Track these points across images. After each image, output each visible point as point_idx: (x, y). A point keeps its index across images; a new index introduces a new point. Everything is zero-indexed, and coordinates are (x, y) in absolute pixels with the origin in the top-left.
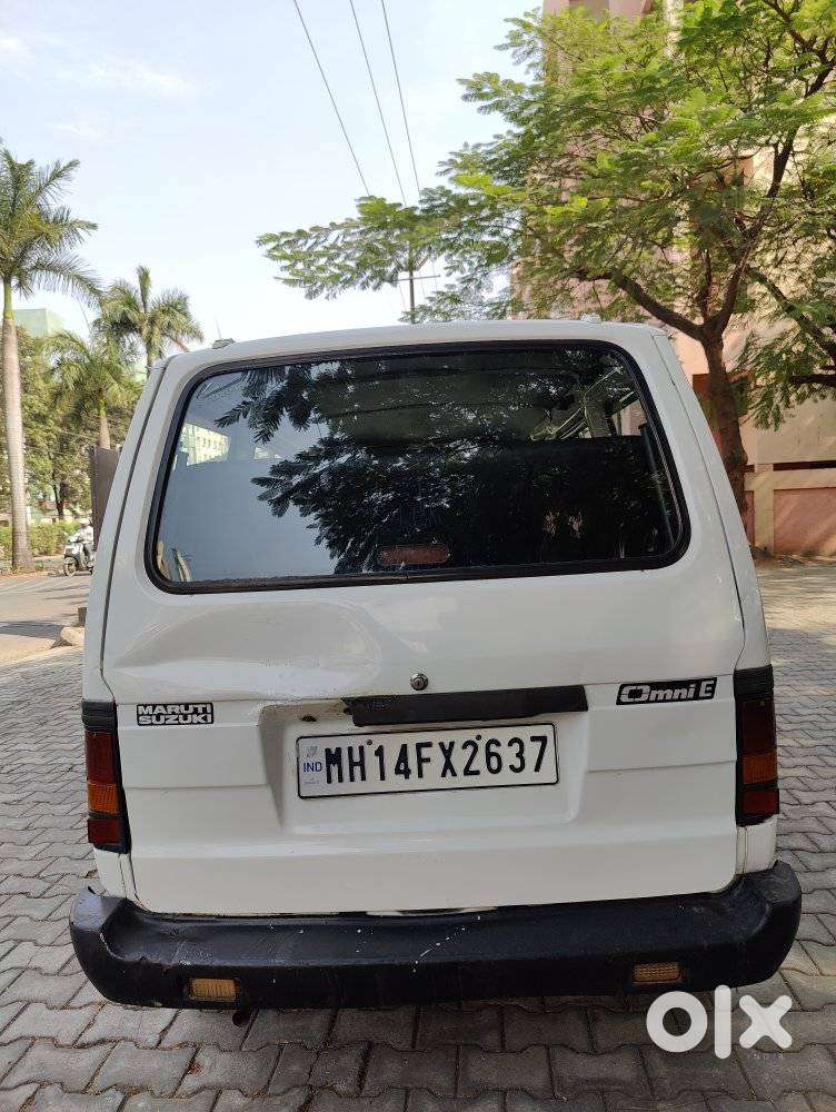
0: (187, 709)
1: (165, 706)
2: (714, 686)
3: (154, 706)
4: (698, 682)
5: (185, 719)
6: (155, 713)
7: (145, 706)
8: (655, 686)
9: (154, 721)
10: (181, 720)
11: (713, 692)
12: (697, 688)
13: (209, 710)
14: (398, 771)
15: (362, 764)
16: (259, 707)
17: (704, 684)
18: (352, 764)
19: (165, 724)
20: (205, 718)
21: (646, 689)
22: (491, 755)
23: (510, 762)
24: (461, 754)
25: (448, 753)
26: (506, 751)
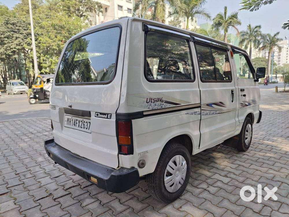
2: (111, 116)
4: (108, 114)
8: (101, 114)
11: (111, 117)
12: (107, 115)
14: (74, 125)
15: (70, 122)
16: (59, 108)
17: (109, 115)
21: (99, 114)
22: (84, 124)
23: (86, 127)
24: (81, 123)
25: (79, 122)
26: (86, 124)
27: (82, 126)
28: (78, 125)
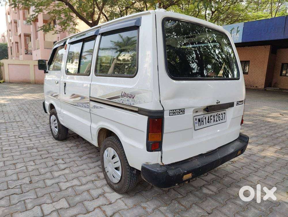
0: (180, 111)
1: (176, 110)
3: (173, 110)
5: (179, 113)
6: (173, 112)
7: (171, 110)
9: (173, 114)
10: (179, 114)
13: (184, 111)
14: (208, 122)
15: (203, 121)
16: (193, 109)
18: (202, 121)
19: (175, 115)
20: (183, 113)
22: (219, 117)
23: (221, 118)
24: (216, 117)
25: (214, 117)
26: (221, 116)
27: (218, 120)
28: (212, 121)
